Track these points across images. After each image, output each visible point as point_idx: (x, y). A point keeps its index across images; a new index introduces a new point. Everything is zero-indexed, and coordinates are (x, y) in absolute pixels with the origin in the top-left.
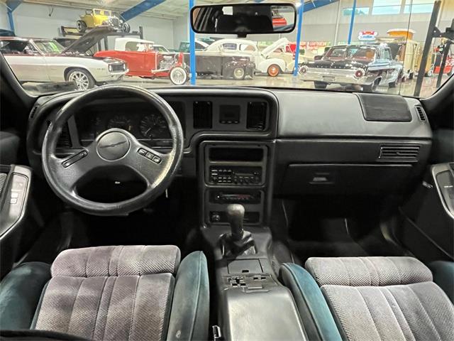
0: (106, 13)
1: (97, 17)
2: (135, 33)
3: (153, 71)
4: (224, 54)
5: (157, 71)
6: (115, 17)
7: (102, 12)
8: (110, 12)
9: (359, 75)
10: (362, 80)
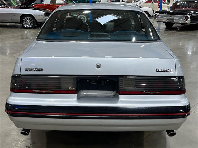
9: (186, 18)
10: (188, 22)
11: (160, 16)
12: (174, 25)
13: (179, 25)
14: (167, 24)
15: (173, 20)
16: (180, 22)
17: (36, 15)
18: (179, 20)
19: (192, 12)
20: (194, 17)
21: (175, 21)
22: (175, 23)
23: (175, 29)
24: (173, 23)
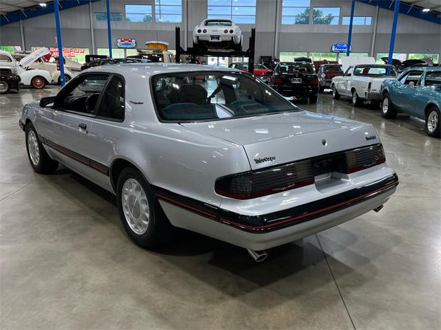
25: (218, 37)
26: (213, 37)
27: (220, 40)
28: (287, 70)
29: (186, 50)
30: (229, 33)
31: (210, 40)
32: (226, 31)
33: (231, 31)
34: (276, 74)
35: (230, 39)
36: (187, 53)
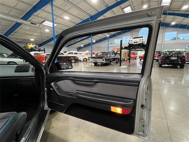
0: (33, 45)
1: (29, 45)
2: (42, 50)
3: (43, 61)
4: (68, 56)
5: (45, 61)
6: (35, 45)
7: (31, 44)
8: (34, 44)
9: (103, 60)
10: (104, 62)
11: (91, 60)
12: (98, 64)
13: (100, 63)
14: (94, 63)
15: (97, 61)
16: (100, 62)
17: (18, 62)
18: (100, 61)
19: (105, 57)
20: (106, 59)
21: (98, 62)
22: (98, 63)
23: (99, 65)
24: (97, 63)
25: (137, 42)
26: (134, 43)
27: (138, 43)
28: (168, 54)
29: (124, 48)
30: (141, 40)
31: (134, 44)
32: (140, 40)
33: (142, 40)
34: (163, 55)
35: (142, 43)
36: (124, 49)
